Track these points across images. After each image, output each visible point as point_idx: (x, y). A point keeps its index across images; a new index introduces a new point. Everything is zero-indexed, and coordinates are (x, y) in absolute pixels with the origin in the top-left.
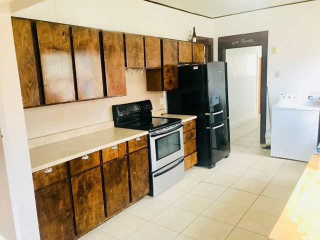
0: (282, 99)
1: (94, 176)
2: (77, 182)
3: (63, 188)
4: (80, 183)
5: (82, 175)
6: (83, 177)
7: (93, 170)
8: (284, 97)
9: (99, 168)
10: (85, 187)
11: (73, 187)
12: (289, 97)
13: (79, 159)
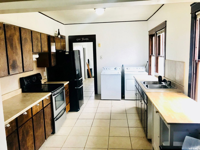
0: (104, 70)
1: (29, 125)
2: (21, 131)
3: (15, 137)
4: (23, 132)
5: (23, 126)
6: (24, 127)
7: (28, 121)
8: (104, 69)
9: (31, 119)
10: (25, 134)
11: (20, 135)
12: (107, 69)
13: (22, 115)
